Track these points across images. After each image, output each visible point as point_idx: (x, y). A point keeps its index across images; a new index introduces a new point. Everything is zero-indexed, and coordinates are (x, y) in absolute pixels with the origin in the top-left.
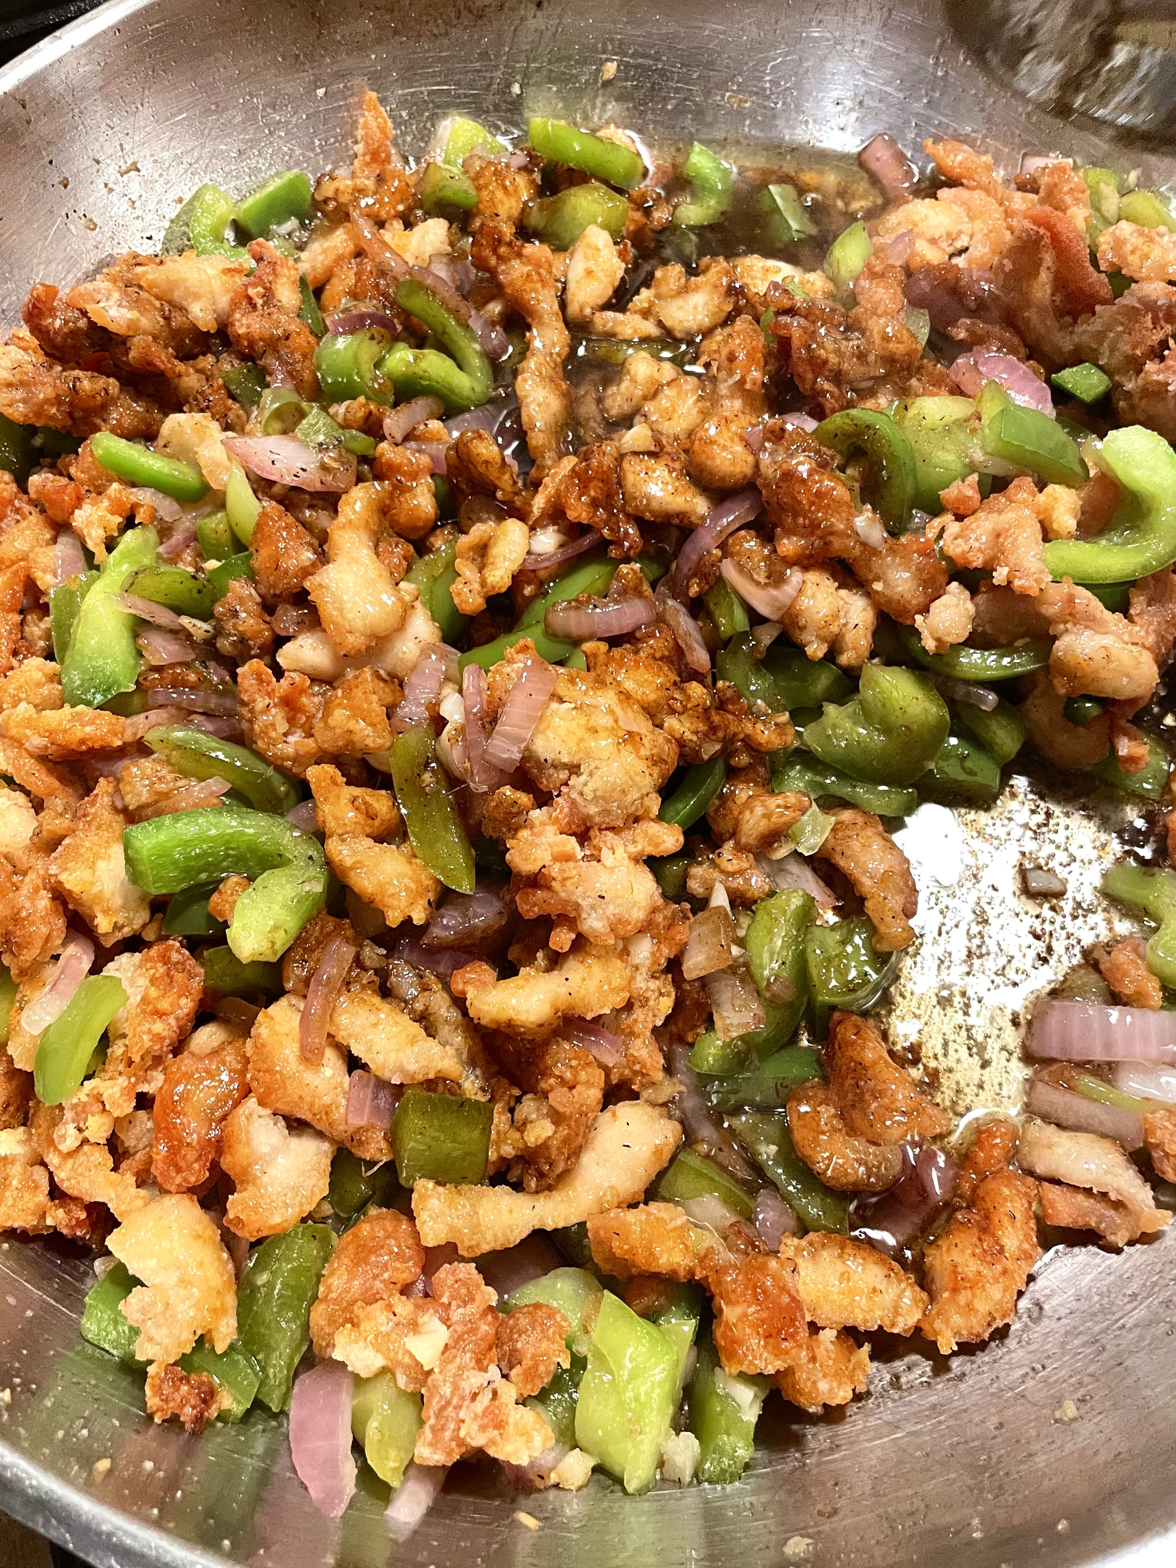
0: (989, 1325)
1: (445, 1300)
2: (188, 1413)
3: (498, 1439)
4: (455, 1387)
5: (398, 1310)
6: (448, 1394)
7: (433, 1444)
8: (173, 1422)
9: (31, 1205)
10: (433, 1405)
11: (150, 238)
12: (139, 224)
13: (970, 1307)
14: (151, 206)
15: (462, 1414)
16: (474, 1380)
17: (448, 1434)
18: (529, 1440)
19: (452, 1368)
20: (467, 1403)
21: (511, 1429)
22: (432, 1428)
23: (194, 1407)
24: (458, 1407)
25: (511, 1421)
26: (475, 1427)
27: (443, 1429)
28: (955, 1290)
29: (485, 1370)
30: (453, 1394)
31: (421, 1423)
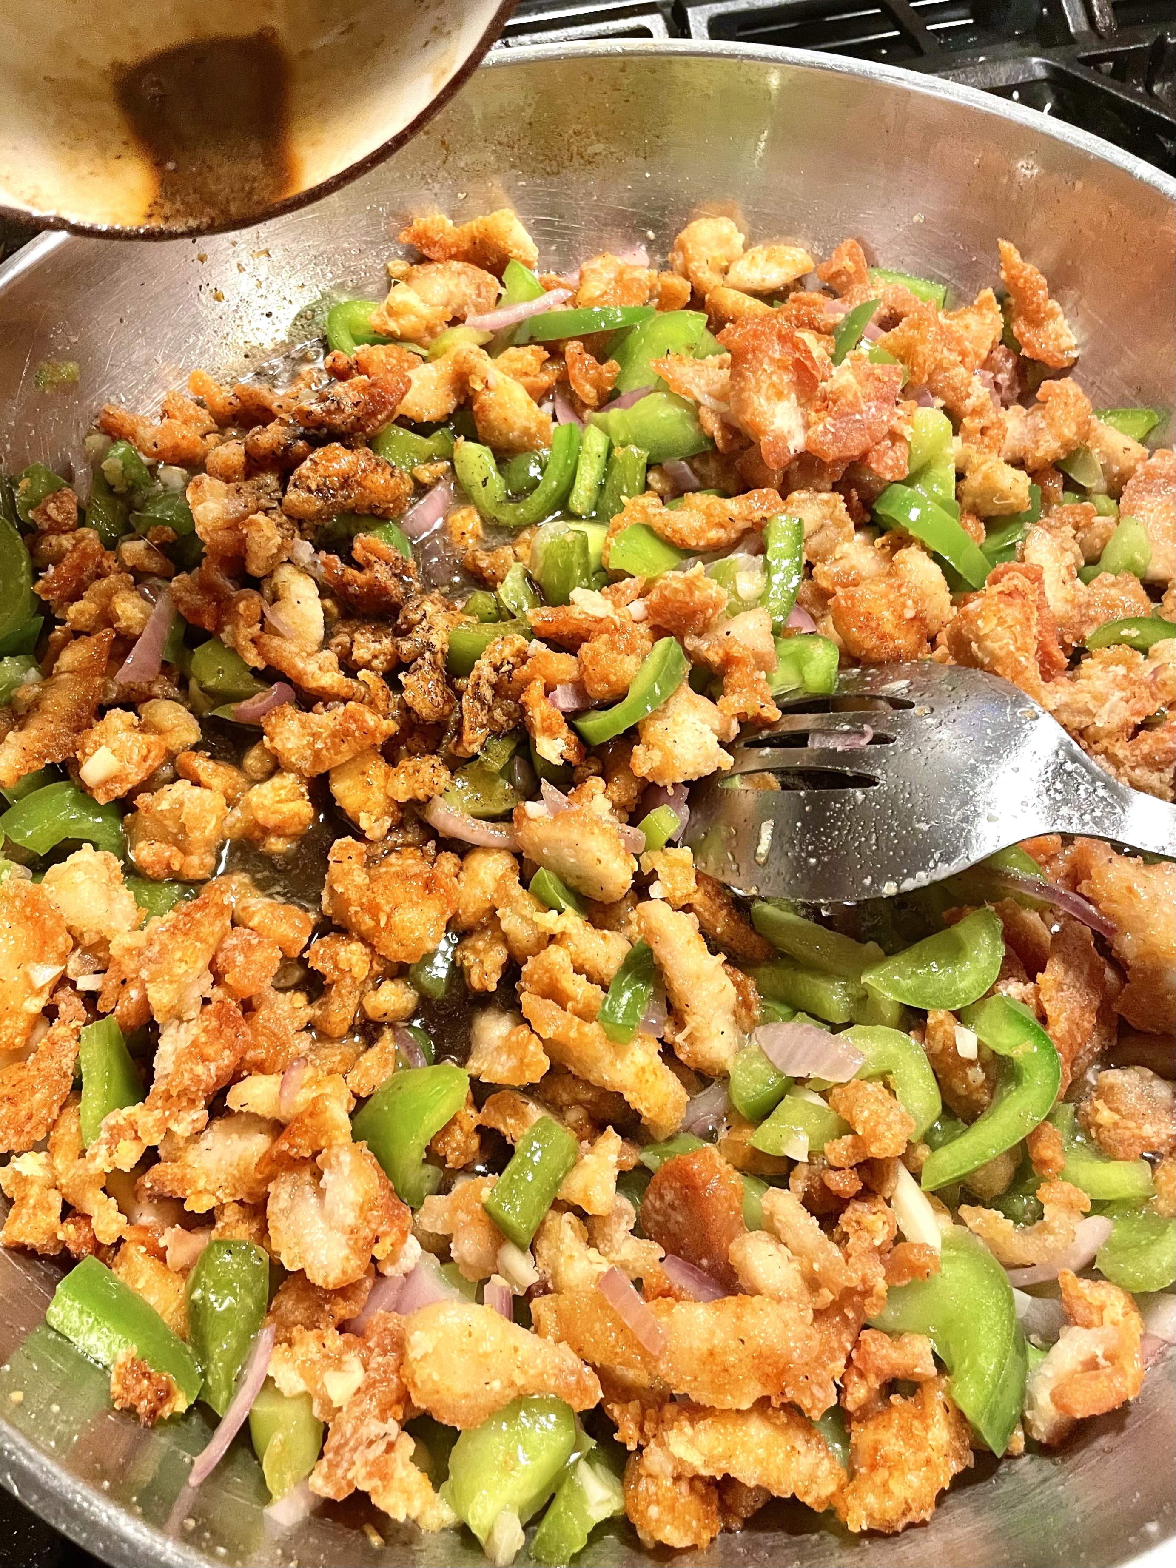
0: (904, 1514)
1: (371, 1344)
2: (143, 1406)
3: (381, 1490)
4: (355, 1430)
5: (328, 1343)
6: (348, 1434)
7: (327, 1477)
8: (130, 1412)
9: (44, 1225)
10: (334, 1440)
11: (269, 315)
12: (262, 302)
13: (886, 1490)
14: (275, 287)
15: (356, 1457)
16: (374, 1428)
17: (340, 1472)
18: (409, 1498)
19: (357, 1411)
20: (361, 1448)
21: (395, 1484)
22: (329, 1461)
23: (150, 1402)
24: (354, 1450)
25: (396, 1476)
26: (364, 1472)
27: (337, 1465)
28: (873, 1467)
29: (384, 1420)
30: (352, 1435)
31: (321, 1455)
